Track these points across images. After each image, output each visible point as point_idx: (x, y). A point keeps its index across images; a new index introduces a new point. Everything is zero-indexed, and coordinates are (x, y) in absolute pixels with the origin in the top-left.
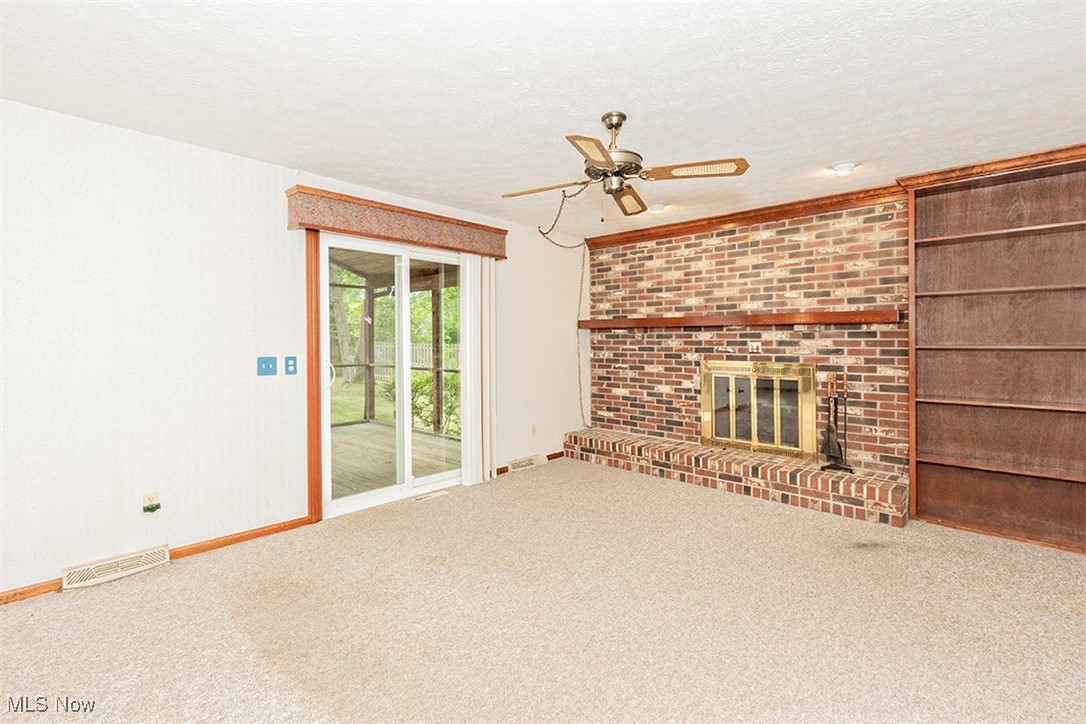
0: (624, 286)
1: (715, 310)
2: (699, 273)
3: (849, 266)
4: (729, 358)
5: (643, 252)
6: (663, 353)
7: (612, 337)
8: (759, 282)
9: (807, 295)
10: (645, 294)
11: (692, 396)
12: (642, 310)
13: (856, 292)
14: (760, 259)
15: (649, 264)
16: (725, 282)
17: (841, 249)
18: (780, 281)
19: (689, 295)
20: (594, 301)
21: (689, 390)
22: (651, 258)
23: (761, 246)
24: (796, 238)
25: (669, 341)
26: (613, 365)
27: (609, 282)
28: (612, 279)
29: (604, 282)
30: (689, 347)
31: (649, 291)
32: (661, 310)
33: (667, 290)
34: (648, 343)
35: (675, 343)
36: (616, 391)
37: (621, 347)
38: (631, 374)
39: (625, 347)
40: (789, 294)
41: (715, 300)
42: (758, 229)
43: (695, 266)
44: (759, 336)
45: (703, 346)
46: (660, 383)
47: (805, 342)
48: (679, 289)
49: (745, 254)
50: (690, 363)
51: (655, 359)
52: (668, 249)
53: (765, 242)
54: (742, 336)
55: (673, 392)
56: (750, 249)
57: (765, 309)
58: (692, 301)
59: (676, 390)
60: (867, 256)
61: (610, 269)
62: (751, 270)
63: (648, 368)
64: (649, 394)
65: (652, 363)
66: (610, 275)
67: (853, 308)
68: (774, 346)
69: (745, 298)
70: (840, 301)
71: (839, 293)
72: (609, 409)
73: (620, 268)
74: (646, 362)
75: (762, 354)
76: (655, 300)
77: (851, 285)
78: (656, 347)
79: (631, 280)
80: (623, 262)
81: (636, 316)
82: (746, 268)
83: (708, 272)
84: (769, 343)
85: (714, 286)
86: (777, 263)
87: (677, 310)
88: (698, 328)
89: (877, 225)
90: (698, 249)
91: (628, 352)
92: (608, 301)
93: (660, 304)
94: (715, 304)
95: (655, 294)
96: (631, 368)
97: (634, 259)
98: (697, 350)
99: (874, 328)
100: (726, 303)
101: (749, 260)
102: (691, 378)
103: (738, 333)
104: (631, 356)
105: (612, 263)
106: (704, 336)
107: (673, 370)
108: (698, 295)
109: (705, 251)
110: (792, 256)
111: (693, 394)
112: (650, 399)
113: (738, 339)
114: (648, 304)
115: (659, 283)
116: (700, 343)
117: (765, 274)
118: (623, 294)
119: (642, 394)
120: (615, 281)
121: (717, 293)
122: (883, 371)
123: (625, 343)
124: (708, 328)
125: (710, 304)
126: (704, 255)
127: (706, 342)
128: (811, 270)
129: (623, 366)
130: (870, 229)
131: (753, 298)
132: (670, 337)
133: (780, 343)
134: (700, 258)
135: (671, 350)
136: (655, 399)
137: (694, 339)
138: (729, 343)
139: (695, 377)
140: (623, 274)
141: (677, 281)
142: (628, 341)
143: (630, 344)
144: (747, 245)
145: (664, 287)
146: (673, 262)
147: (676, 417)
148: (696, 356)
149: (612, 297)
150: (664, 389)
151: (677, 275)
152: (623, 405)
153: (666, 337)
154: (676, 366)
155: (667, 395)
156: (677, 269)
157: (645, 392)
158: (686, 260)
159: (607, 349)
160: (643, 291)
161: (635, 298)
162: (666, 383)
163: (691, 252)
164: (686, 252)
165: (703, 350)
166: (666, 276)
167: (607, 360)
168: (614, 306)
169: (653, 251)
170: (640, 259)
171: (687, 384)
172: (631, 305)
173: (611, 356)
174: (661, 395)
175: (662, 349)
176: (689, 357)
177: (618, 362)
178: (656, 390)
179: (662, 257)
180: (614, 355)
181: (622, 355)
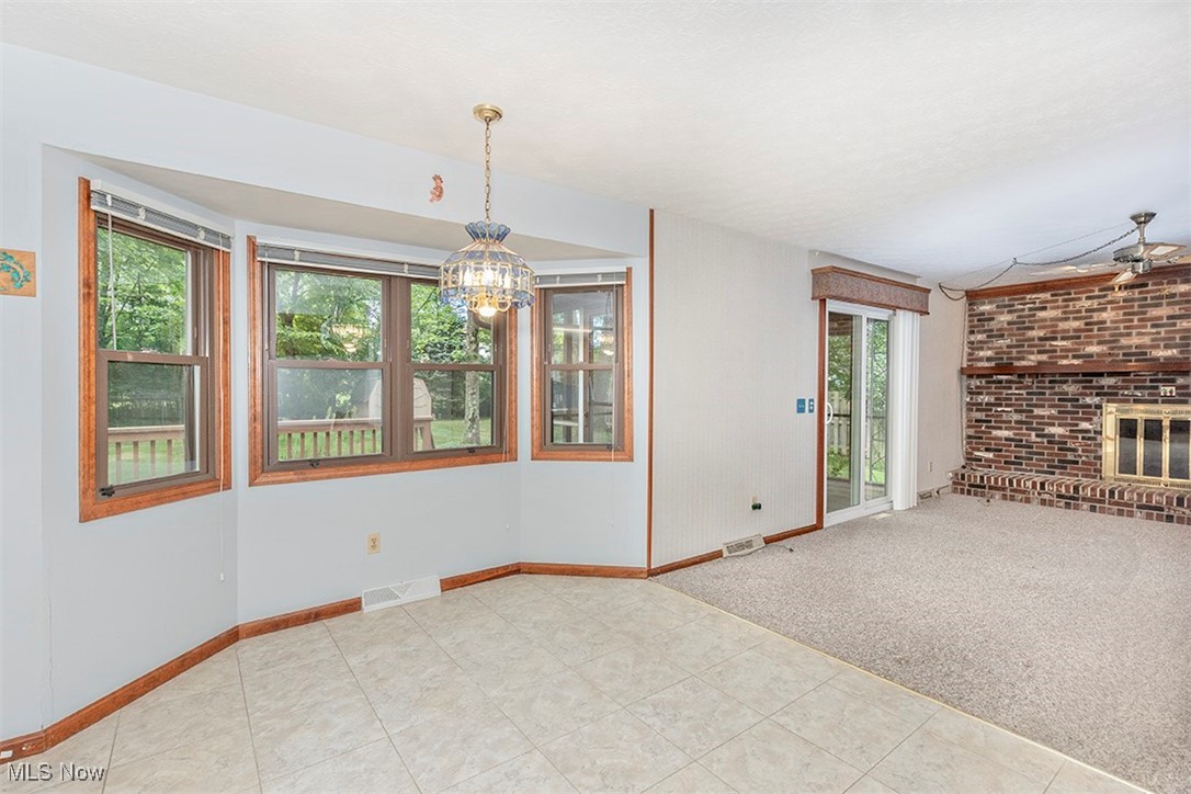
0: (1009, 335)
1: (1121, 357)
2: (1104, 322)
4: (1136, 401)
5: (1035, 303)
6: (1057, 397)
7: (994, 382)
8: (1175, 331)
10: (1036, 342)
11: (1093, 438)
12: (1032, 357)
14: (1176, 310)
15: (1041, 314)
16: (1134, 332)
19: (1091, 344)
20: (973, 349)
21: (1088, 431)
22: (1044, 308)
23: (1177, 299)
25: (1064, 386)
26: (994, 409)
27: (992, 331)
28: (995, 327)
29: (985, 331)
30: (1088, 391)
31: (1040, 339)
32: (1056, 357)
33: (1063, 339)
34: (1037, 387)
35: (1071, 389)
36: (996, 433)
37: (1005, 391)
38: (1016, 417)
39: (1010, 392)
41: (1121, 348)
42: (1175, 282)
43: (1096, 317)
44: (1173, 381)
45: (1106, 390)
46: (1053, 425)
48: (1079, 337)
49: (1160, 305)
50: (1089, 406)
51: (1047, 403)
52: (1065, 300)
53: (1183, 295)
54: (1151, 381)
55: (1068, 433)
56: (1165, 301)
57: (1181, 356)
58: (1093, 349)
59: (1071, 431)
61: (993, 319)
62: (1165, 321)
63: (1037, 411)
64: (1037, 436)
65: (1043, 406)
66: (993, 325)
68: (1188, 389)
69: (1158, 347)
72: (987, 450)
73: (1005, 318)
74: (1036, 406)
75: (1177, 398)
76: (1048, 348)
78: (1048, 392)
79: (1018, 329)
80: (1010, 312)
81: (1024, 363)
82: (1161, 318)
83: (1112, 322)
84: (1185, 387)
85: (1121, 335)
87: (1074, 357)
88: (1101, 375)
90: (1102, 301)
91: (1013, 397)
92: (989, 349)
93: (1055, 351)
94: (1121, 352)
95: (1048, 343)
96: (1016, 411)
97: (1023, 310)
98: (1097, 395)
100: (1134, 350)
101: (1163, 311)
102: (1089, 420)
103: (1148, 378)
104: (1016, 400)
105: (995, 313)
106: (1107, 381)
107: (1068, 412)
108: (1099, 343)
109: (1111, 302)
111: (1092, 435)
112: (1039, 440)
113: (1148, 384)
114: (1039, 352)
115: (1054, 332)
116: (1102, 387)
117: (1182, 324)
118: (1008, 342)
119: (1030, 435)
120: (998, 330)
121: (1124, 341)
123: (1010, 388)
124: (1111, 374)
125: (1116, 352)
126: (1109, 306)
127: (1109, 387)
129: (1006, 409)
131: (1167, 346)
132: (1066, 382)
134: (1105, 309)
135: (1067, 394)
136: (1045, 440)
137: (1094, 384)
138: (1136, 388)
139: (1095, 419)
140: (1009, 323)
141: (1075, 330)
142: (1014, 386)
143: (1016, 389)
144: (1161, 297)
145: (1059, 336)
146: (1072, 312)
147: (1070, 457)
148: (1097, 400)
149: (995, 345)
150: (1057, 430)
151: (1076, 324)
152: (1005, 445)
153: (1061, 382)
154: (1075, 410)
155: (1060, 436)
156: (1075, 319)
157: (1033, 434)
158: (1087, 311)
159: (988, 394)
160: (1033, 339)
161: (1023, 346)
162: (1060, 425)
163: (1095, 304)
164: (1087, 304)
165: (1105, 394)
166: (1062, 325)
167: (987, 404)
168: (996, 353)
169: (1047, 302)
170: (1030, 309)
171: (1085, 425)
172: (1018, 352)
173: (992, 400)
174: (1053, 436)
175: (1056, 394)
176: (1088, 400)
177: (1001, 405)
178: (1046, 432)
179: (1058, 307)
180: (996, 399)
181: (1006, 399)
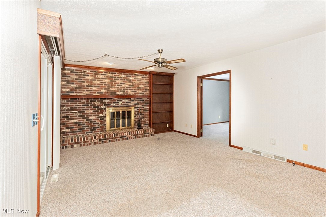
0: (76, 84)
1: (110, 94)
2: (105, 83)
3: (140, 86)
4: (114, 107)
5: (85, 73)
6: (93, 106)
8: (122, 87)
9: (132, 91)
10: (86, 87)
11: (103, 119)
12: (84, 92)
13: (141, 91)
14: (122, 82)
15: (87, 77)
16: (113, 86)
17: (138, 82)
18: (127, 87)
19: (102, 89)
21: (102, 117)
22: (88, 76)
23: (122, 79)
24: (130, 78)
25: (95, 103)
26: (70, 112)
27: (69, 81)
28: (70, 80)
29: (66, 81)
30: (102, 104)
31: (87, 86)
32: (92, 93)
33: (94, 87)
34: (86, 103)
35: (97, 103)
36: (71, 121)
37: (74, 105)
38: (79, 114)
39: (76, 105)
40: (128, 91)
41: (110, 91)
42: (122, 74)
43: (104, 81)
44: (122, 101)
45: (106, 104)
46: (92, 116)
47: (132, 102)
48: (99, 87)
49: (118, 80)
50: (102, 109)
51: (89, 108)
52: (95, 74)
53: (123, 78)
54: (117, 101)
55: (96, 118)
56: (120, 79)
57: (123, 94)
58: (103, 91)
59: (97, 117)
60: (143, 84)
61: (69, 77)
62: (120, 84)
63: (86, 112)
64: (86, 120)
65: (88, 110)
66: (69, 79)
67: (140, 95)
68: (125, 103)
69: (118, 91)
70: (138, 93)
71: (138, 91)
72: (67, 128)
73: (74, 77)
74: (86, 110)
75: (123, 105)
76: (89, 89)
77: (140, 90)
78: (90, 105)
79: (79, 82)
80: (76, 75)
82: (119, 83)
83: (108, 83)
84: (124, 102)
85: (110, 87)
86: (126, 83)
87: (98, 93)
88: (105, 99)
89: (144, 79)
90: (105, 76)
92: (68, 88)
93: (92, 91)
95: (90, 88)
96: (79, 112)
97: (81, 75)
98: (104, 105)
99: (144, 99)
100: (113, 92)
102: (102, 113)
103: (116, 100)
104: (79, 108)
105: (70, 74)
106: (107, 101)
108: (105, 89)
109: (107, 77)
110: (129, 82)
112: (87, 121)
113: (116, 102)
114: (87, 91)
115: (91, 84)
116: (105, 103)
117: (123, 85)
118: (75, 86)
119: (84, 120)
121: (111, 89)
122: (145, 107)
123: (77, 104)
124: (108, 99)
127: (107, 103)
128: (133, 86)
129: (75, 112)
130: (143, 79)
131: (120, 91)
132: (95, 101)
133: (127, 102)
134: (106, 79)
135: (96, 105)
136: (89, 121)
137: (103, 102)
138: (114, 103)
139: (104, 113)
140: (76, 79)
141: (98, 84)
142: (78, 103)
143: (79, 104)
144: (119, 78)
145: (93, 85)
146: (97, 78)
147: (97, 126)
148: (104, 107)
149: (70, 87)
150: (93, 118)
151: (98, 82)
152: (75, 125)
153: (94, 101)
154: (97, 110)
155: (94, 119)
156: (98, 80)
157: (85, 120)
158: (101, 78)
159: (67, 106)
160: (85, 86)
161: (81, 88)
162: (94, 116)
163: (103, 76)
164: (101, 76)
166: (94, 82)
167: (67, 110)
168: (71, 90)
169: (89, 73)
170: (83, 75)
171: (101, 115)
172: (79, 90)
173: (69, 109)
174: (92, 119)
175: (92, 105)
176: (102, 107)
177: (73, 110)
178: (89, 118)
179: (93, 76)
180: (71, 108)
181: (75, 108)
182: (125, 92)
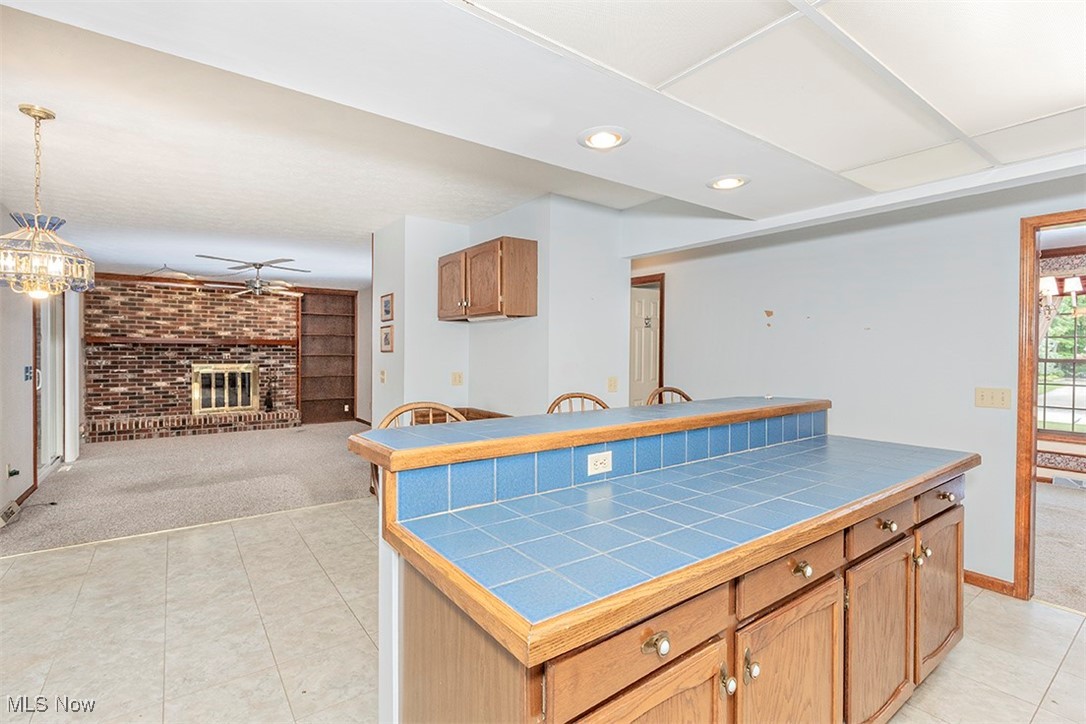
0: (123, 313)
1: (201, 335)
2: (190, 311)
3: (273, 319)
4: (210, 362)
5: (143, 291)
6: (161, 360)
7: (110, 349)
8: (229, 321)
9: (254, 330)
10: (145, 320)
11: (186, 388)
12: (142, 331)
13: (276, 331)
14: (229, 309)
15: (148, 300)
16: (208, 319)
17: (269, 310)
18: (241, 322)
19: (182, 324)
20: (90, 321)
21: (182, 383)
22: (150, 296)
23: (230, 302)
24: (248, 301)
25: (166, 353)
26: (111, 370)
27: (108, 308)
28: (110, 305)
29: (101, 308)
30: (182, 356)
31: (148, 318)
32: (159, 332)
33: (164, 319)
34: (147, 354)
35: (170, 354)
36: (113, 390)
37: (120, 357)
38: (130, 376)
39: (124, 357)
40: (245, 329)
41: (201, 329)
43: (186, 307)
44: (229, 350)
45: (193, 356)
46: (159, 380)
47: (253, 353)
48: (175, 320)
49: (221, 304)
50: (183, 366)
51: (153, 365)
52: (165, 292)
53: (233, 300)
54: (218, 350)
55: (169, 386)
56: (224, 303)
57: (232, 336)
58: (184, 328)
59: (171, 384)
60: (281, 315)
61: (108, 298)
62: (224, 314)
63: (146, 371)
64: (147, 389)
65: (151, 367)
66: (108, 303)
67: (275, 338)
68: (237, 355)
69: (220, 329)
70: (269, 334)
71: (268, 330)
72: (105, 404)
73: (119, 299)
74: (146, 367)
75: (231, 359)
76: (153, 325)
77: (274, 327)
78: (154, 357)
79: (131, 309)
80: (122, 295)
81: (135, 335)
82: (221, 312)
83: (196, 312)
84: (235, 354)
85: (201, 320)
86: (239, 312)
87: (172, 333)
88: (189, 345)
89: (284, 302)
90: (190, 297)
91: (127, 361)
92: (106, 322)
93: (158, 328)
94: (201, 331)
95: (153, 321)
96: (130, 372)
97: (134, 295)
98: (188, 358)
99: (283, 347)
100: (208, 331)
101: (223, 308)
102: (183, 375)
103: (216, 348)
104: (130, 363)
105: (110, 294)
106: (193, 350)
107: (169, 371)
108: (188, 324)
109: (194, 298)
110: (247, 310)
111: (185, 385)
112: (148, 392)
113: (216, 352)
114: (147, 328)
115: (157, 314)
116: (190, 354)
117: (233, 317)
118: (121, 318)
119: (141, 389)
120: (114, 308)
121: (203, 325)
122: (286, 366)
123: (125, 354)
124: (195, 345)
125: (198, 331)
126: (194, 302)
127: (194, 354)
128: (256, 318)
129: (122, 370)
130: (282, 303)
131: (225, 330)
132: (166, 350)
133: (241, 354)
134: (191, 303)
135: (168, 358)
136: (153, 391)
137: (185, 351)
138: (210, 354)
139: (187, 374)
140: (122, 303)
141: (173, 314)
142: (127, 352)
143: (130, 354)
144: (222, 300)
145: (161, 317)
146: (169, 302)
147: (171, 401)
148: (187, 362)
149: (110, 319)
150: (162, 384)
151: (173, 310)
152: (120, 399)
153: (164, 350)
154: (171, 369)
155: (164, 388)
156: (172, 306)
157: (144, 388)
158: (180, 302)
159: (104, 358)
160: (142, 318)
161: (134, 322)
162: (163, 380)
163: (185, 298)
164: (180, 297)
165: (192, 358)
166: (163, 310)
167: (104, 367)
168: (112, 326)
169: (152, 291)
170: (139, 295)
171: (180, 379)
172: (131, 327)
173: (109, 364)
174: (159, 388)
175: (160, 358)
176: (182, 362)
177: (117, 368)
178: (154, 385)
179: (160, 297)
180: (113, 363)
181: (121, 363)
182: (237, 331)
